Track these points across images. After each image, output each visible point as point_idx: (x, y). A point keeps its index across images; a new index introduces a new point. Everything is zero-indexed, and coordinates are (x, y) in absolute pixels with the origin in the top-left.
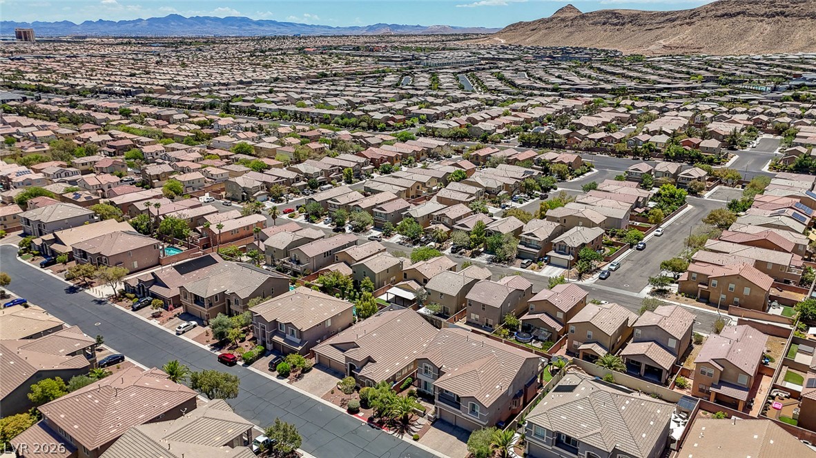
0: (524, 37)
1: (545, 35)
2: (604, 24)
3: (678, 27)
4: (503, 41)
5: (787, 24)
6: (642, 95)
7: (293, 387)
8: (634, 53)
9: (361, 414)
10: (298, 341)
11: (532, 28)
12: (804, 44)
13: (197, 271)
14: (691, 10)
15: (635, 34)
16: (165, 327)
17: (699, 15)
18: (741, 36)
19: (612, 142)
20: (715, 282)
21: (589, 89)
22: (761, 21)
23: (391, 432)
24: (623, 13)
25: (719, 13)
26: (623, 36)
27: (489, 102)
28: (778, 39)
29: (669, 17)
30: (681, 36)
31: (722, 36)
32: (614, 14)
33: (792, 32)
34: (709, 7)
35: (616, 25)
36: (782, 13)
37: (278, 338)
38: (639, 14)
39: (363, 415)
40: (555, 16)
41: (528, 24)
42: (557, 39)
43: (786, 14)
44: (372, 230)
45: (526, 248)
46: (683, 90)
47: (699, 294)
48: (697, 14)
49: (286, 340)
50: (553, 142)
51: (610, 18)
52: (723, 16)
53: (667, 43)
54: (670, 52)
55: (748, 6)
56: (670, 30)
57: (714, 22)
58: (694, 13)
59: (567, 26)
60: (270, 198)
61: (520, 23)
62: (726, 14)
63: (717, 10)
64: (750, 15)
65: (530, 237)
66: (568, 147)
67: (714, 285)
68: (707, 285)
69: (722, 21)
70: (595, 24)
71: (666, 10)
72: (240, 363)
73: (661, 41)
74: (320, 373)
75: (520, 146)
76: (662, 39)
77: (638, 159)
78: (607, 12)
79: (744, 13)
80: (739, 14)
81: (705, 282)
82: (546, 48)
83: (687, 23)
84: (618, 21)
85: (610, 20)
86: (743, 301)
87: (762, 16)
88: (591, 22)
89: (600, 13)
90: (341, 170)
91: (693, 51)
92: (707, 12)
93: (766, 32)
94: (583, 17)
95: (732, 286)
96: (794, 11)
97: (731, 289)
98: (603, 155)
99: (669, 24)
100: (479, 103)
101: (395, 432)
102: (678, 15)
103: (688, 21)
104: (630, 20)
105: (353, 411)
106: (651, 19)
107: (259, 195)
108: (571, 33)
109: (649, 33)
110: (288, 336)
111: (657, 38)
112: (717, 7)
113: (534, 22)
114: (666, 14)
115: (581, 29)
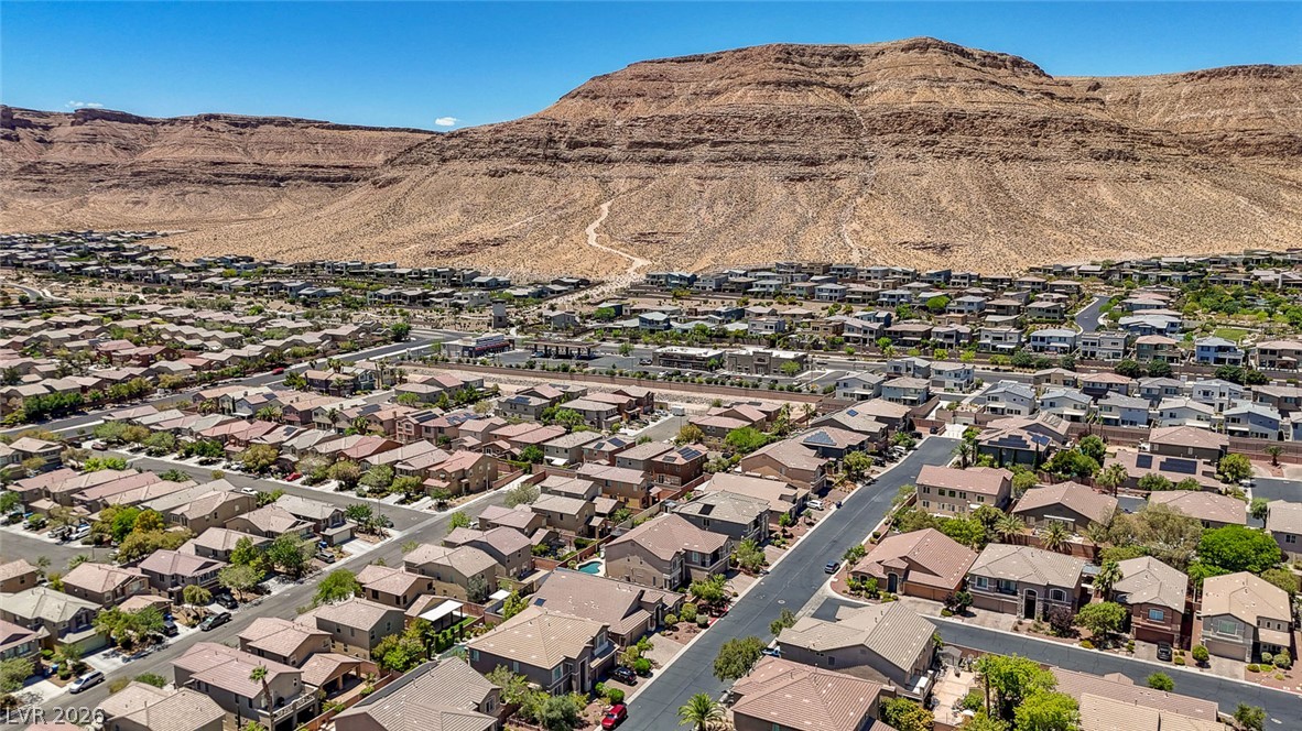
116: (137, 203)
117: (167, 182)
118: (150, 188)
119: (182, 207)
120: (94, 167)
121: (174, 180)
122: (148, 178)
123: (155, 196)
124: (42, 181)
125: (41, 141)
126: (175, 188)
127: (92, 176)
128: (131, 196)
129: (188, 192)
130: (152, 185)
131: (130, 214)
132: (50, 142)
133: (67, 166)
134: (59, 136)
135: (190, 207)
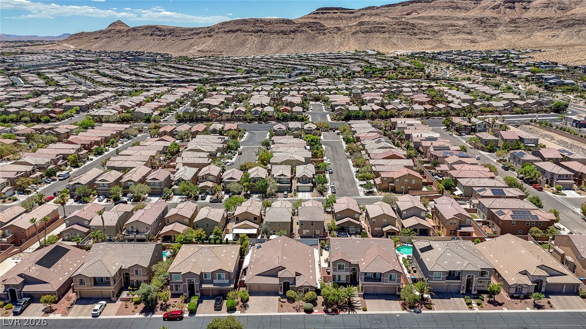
0: (90, 44)
1: (108, 42)
2: (152, 35)
3: (203, 38)
4: (72, 47)
5: (265, 37)
6: (221, 83)
7: (247, 313)
8: (180, 55)
9: (316, 311)
10: (227, 281)
11: (95, 37)
12: (277, 49)
13: (59, 262)
14: (208, 27)
15: (175, 43)
16: (72, 316)
17: (214, 31)
18: (243, 44)
19: (241, 114)
20: (397, 180)
21: (183, 81)
22: (251, 35)
23: (347, 313)
24: (164, 28)
25: (227, 29)
26: (167, 44)
27: (119, 94)
28: (263, 46)
29: (195, 31)
30: (207, 44)
31: (232, 44)
32: (157, 28)
33: (269, 42)
34: (219, 25)
35: (160, 36)
36: (261, 31)
37: (206, 285)
38: (174, 29)
39: (318, 311)
40: (110, 28)
41: (91, 34)
42: (119, 45)
43: (264, 31)
44: (148, 198)
45: (281, 185)
46: (241, 78)
47: (390, 189)
48: (213, 30)
49: (215, 285)
50: (202, 117)
51: (155, 31)
52: (229, 31)
53: (200, 49)
54: (203, 55)
55: (242, 26)
56: (198, 40)
57: (224, 35)
58: (211, 29)
59: (124, 36)
60: (16, 192)
61: (83, 33)
62: (231, 31)
63: (224, 28)
64: (244, 31)
65: (282, 177)
66: (215, 120)
67: (397, 182)
68: (393, 183)
69: (229, 35)
70: (144, 35)
71: (192, 27)
72: (186, 315)
73: (195, 47)
74: (258, 298)
75: (177, 123)
76: (195, 46)
77: (262, 123)
78: (152, 27)
79: (240, 30)
80: (238, 30)
81: (392, 181)
82: (113, 52)
83: (208, 36)
84: (161, 33)
85: (155, 33)
86: (412, 187)
87: (251, 32)
88: (141, 33)
89: (147, 28)
90: (65, 157)
91: (217, 53)
92: (219, 29)
93: (255, 42)
94: (134, 29)
95: (406, 180)
96: (267, 29)
97: (406, 182)
98: (241, 123)
99: (196, 36)
100: (114, 94)
101: (349, 311)
102: (200, 30)
103: (208, 34)
104: (169, 33)
105: (309, 311)
106: (183, 33)
107: (8, 190)
108: (129, 42)
109: (184, 42)
110: (215, 281)
111: (191, 45)
112: (224, 26)
113: (95, 32)
114: (192, 29)
115: (135, 38)
116: (554, 36)
117: (573, 25)
118: (564, 28)
119: (575, 38)
120: (542, 19)
121: (577, 24)
122: (564, 23)
123: (564, 33)
124: (515, 26)
125: (525, 8)
126: (576, 28)
127: (540, 24)
128: (552, 33)
129: (582, 30)
130: (565, 27)
131: (547, 42)
132: (529, 8)
133: (530, 19)
134: (533, 5)
135: (579, 38)
